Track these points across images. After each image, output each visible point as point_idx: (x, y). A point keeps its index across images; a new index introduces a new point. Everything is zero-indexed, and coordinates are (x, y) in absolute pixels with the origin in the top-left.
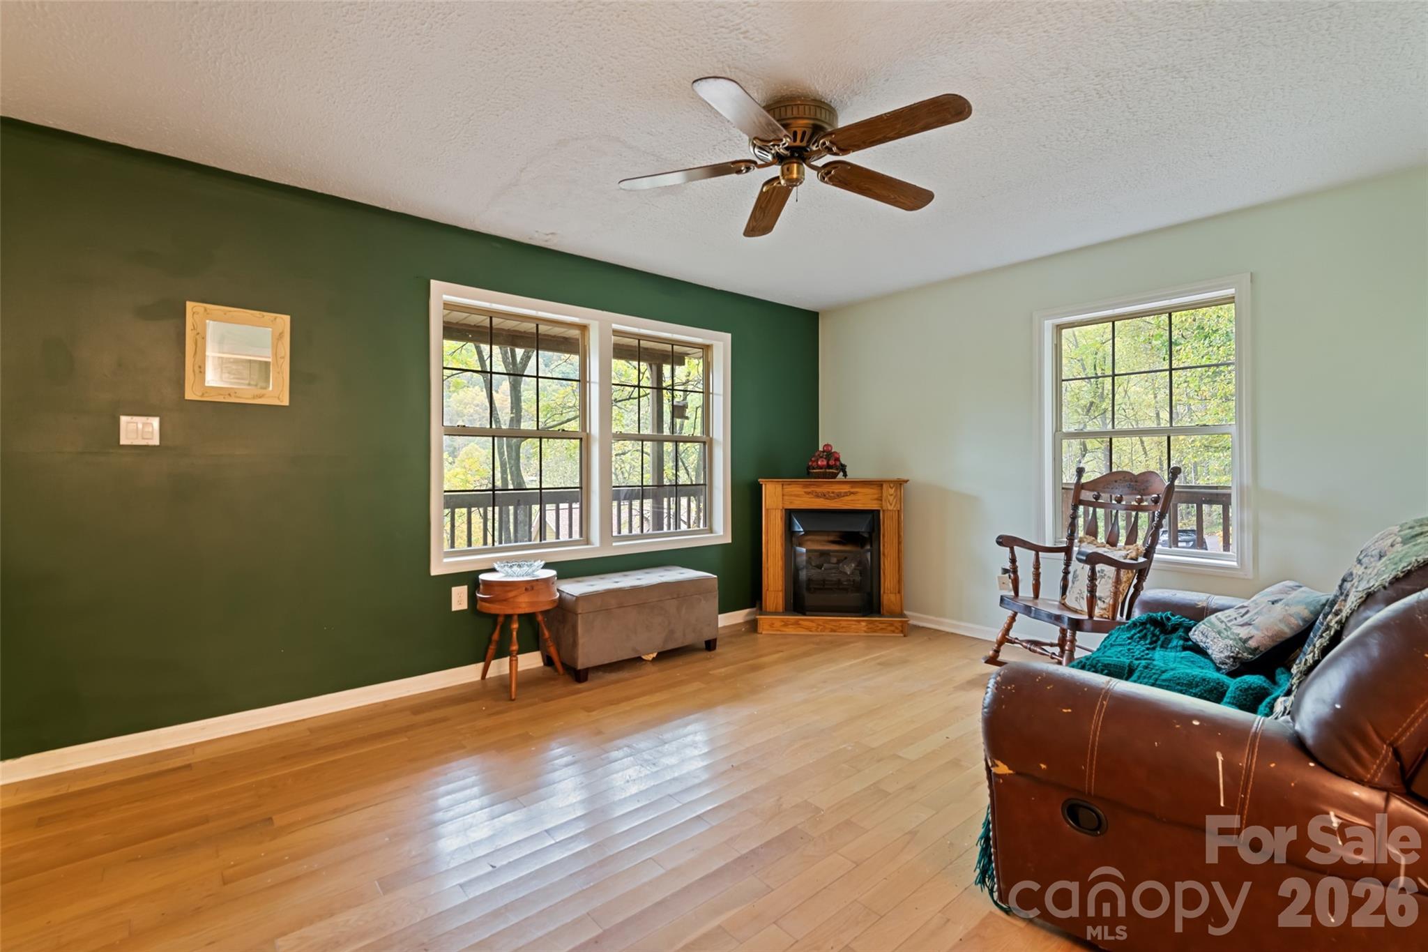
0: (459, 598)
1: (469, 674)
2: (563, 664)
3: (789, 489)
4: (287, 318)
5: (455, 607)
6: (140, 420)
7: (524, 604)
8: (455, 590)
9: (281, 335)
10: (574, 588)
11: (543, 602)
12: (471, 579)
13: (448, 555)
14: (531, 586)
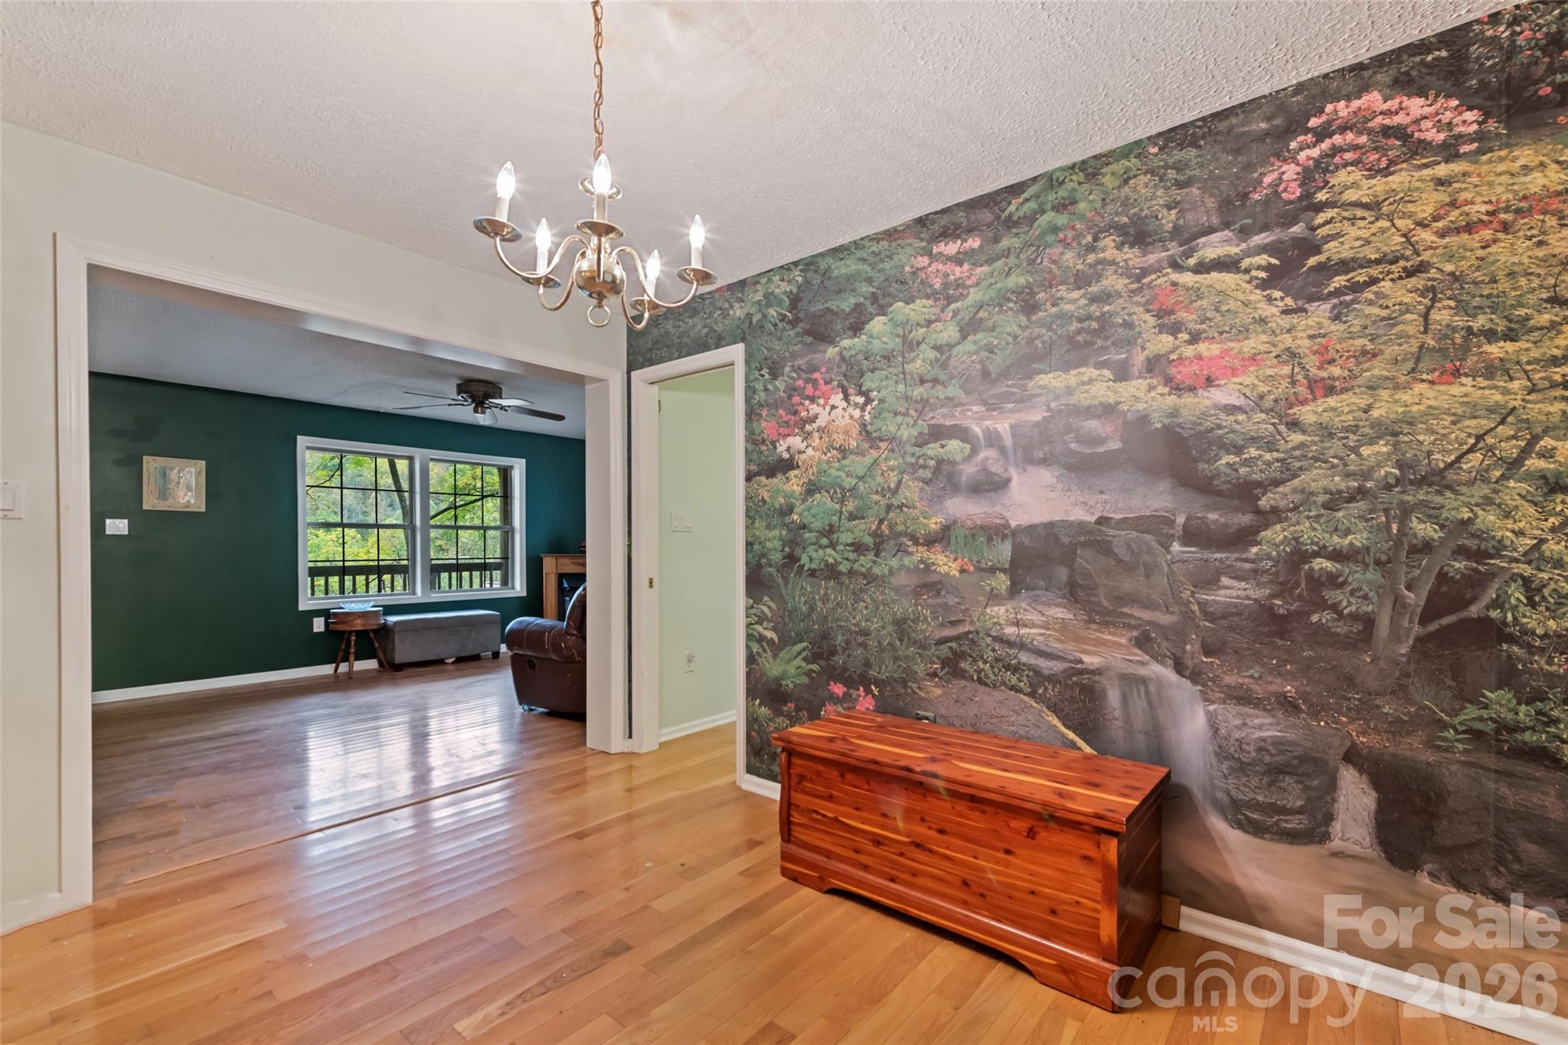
0: (319, 625)
1: (327, 669)
2: (388, 662)
3: (561, 561)
4: (204, 462)
5: (316, 630)
6: (117, 521)
7: (358, 625)
8: (315, 620)
9: (200, 472)
10: (393, 619)
11: (372, 624)
12: (325, 613)
13: (309, 599)
14: (364, 615)
